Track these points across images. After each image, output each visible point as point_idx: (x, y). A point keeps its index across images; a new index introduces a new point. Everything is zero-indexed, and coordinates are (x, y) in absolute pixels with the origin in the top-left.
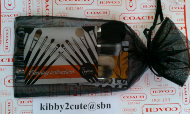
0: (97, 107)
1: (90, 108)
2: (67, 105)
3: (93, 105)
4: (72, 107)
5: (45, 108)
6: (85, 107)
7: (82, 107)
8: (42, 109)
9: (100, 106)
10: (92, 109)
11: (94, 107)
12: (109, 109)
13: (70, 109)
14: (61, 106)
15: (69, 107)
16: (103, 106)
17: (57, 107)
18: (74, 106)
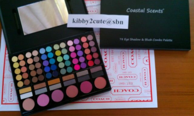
0: (113, 22)
1: (108, 23)
2: (91, 20)
3: (110, 21)
4: (95, 22)
5: (76, 21)
6: (104, 22)
7: (102, 22)
8: (74, 22)
9: (115, 22)
10: (109, 24)
11: (111, 23)
12: (121, 25)
13: (93, 23)
14: (87, 21)
15: (92, 21)
16: (117, 22)
17: (84, 21)
18: (96, 21)
